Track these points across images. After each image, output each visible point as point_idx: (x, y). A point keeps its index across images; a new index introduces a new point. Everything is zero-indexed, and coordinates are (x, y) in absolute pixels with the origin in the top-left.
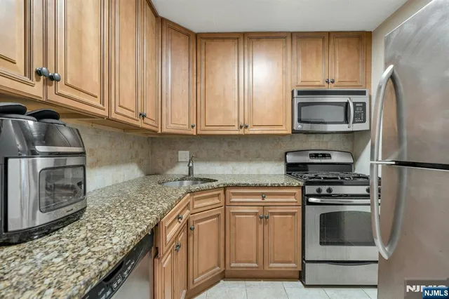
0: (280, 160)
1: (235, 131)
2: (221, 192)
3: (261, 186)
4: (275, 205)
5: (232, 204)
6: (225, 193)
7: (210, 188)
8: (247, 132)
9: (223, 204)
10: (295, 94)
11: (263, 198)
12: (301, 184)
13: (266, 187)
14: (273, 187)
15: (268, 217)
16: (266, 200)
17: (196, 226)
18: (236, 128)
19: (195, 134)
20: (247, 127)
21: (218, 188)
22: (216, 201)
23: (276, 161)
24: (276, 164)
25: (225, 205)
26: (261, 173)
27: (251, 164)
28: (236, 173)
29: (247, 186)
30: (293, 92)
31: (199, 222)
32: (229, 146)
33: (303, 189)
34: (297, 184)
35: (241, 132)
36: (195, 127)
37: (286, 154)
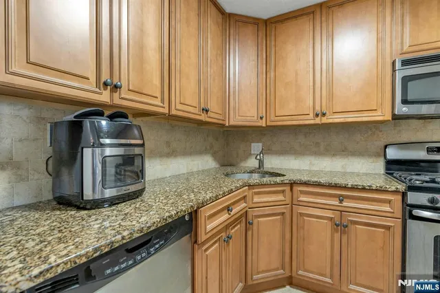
0: (377, 155)
1: (310, 120)
2: (287, 189)
3: (336, 186)
4: (358, 212)
5: (301, 204)
6: (291, 190)
7: (272, 183)
8: (324, 120)
9: (288, 201)
10: (398, 65)
11: (341, 201)
12: (402, 187)
13: (345, 188)
14: (354, 188)
15: (347, 226)
16: (345, 204)
17: (255, 221)
18: (311, 115)
19: (264, 125)
20: (324, 115)
21: (283, 184)
22: (281, 197)
23: (370, 156)
24: (371, 160)
25: (292, 204)
26: (348, 170)
27: (334, 159)
28: (315, 168)
29: (319, 185)
30: (394, 63)
31: (259, 218)
32: (306, 137)
33: (404, 195)
34: (393, 188)
35: (318, 121)
36: (264, 119)
37: (386, 147)
